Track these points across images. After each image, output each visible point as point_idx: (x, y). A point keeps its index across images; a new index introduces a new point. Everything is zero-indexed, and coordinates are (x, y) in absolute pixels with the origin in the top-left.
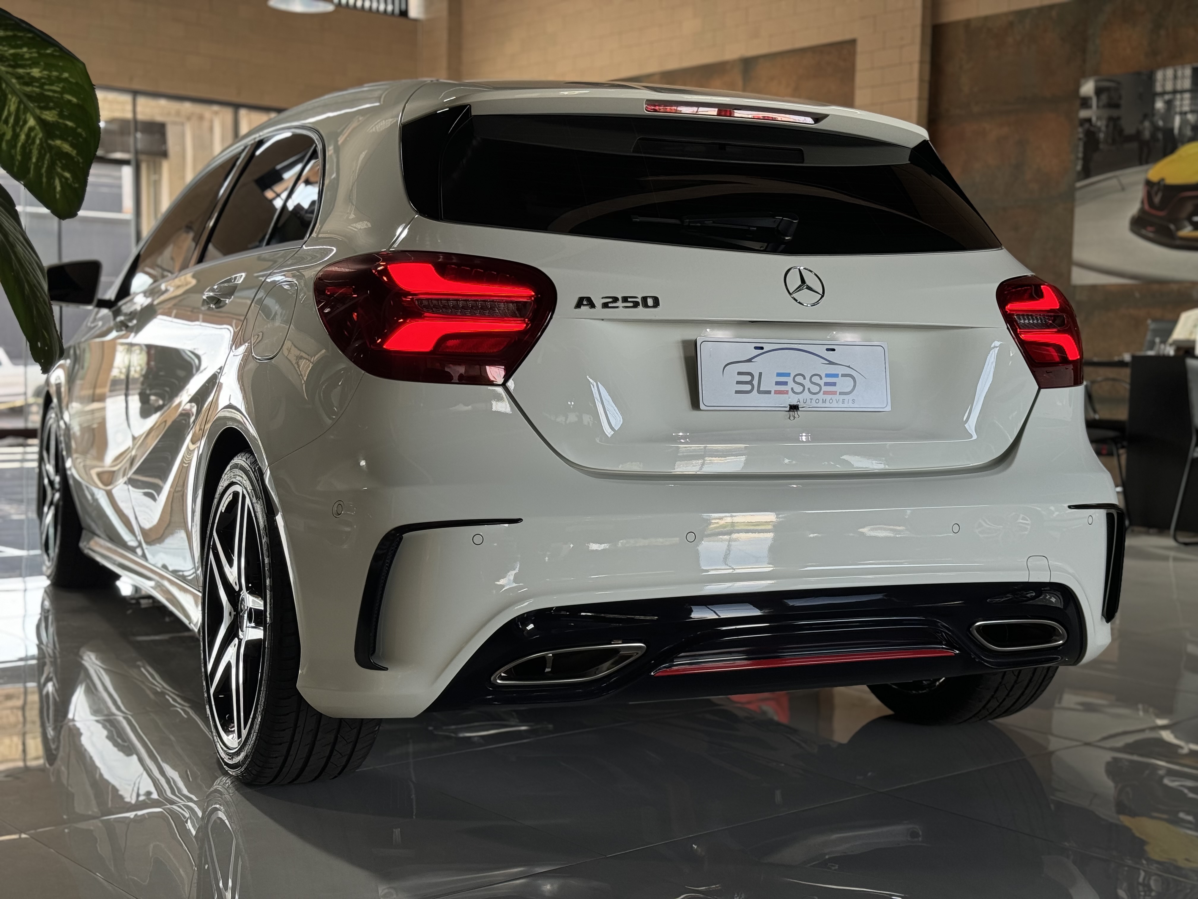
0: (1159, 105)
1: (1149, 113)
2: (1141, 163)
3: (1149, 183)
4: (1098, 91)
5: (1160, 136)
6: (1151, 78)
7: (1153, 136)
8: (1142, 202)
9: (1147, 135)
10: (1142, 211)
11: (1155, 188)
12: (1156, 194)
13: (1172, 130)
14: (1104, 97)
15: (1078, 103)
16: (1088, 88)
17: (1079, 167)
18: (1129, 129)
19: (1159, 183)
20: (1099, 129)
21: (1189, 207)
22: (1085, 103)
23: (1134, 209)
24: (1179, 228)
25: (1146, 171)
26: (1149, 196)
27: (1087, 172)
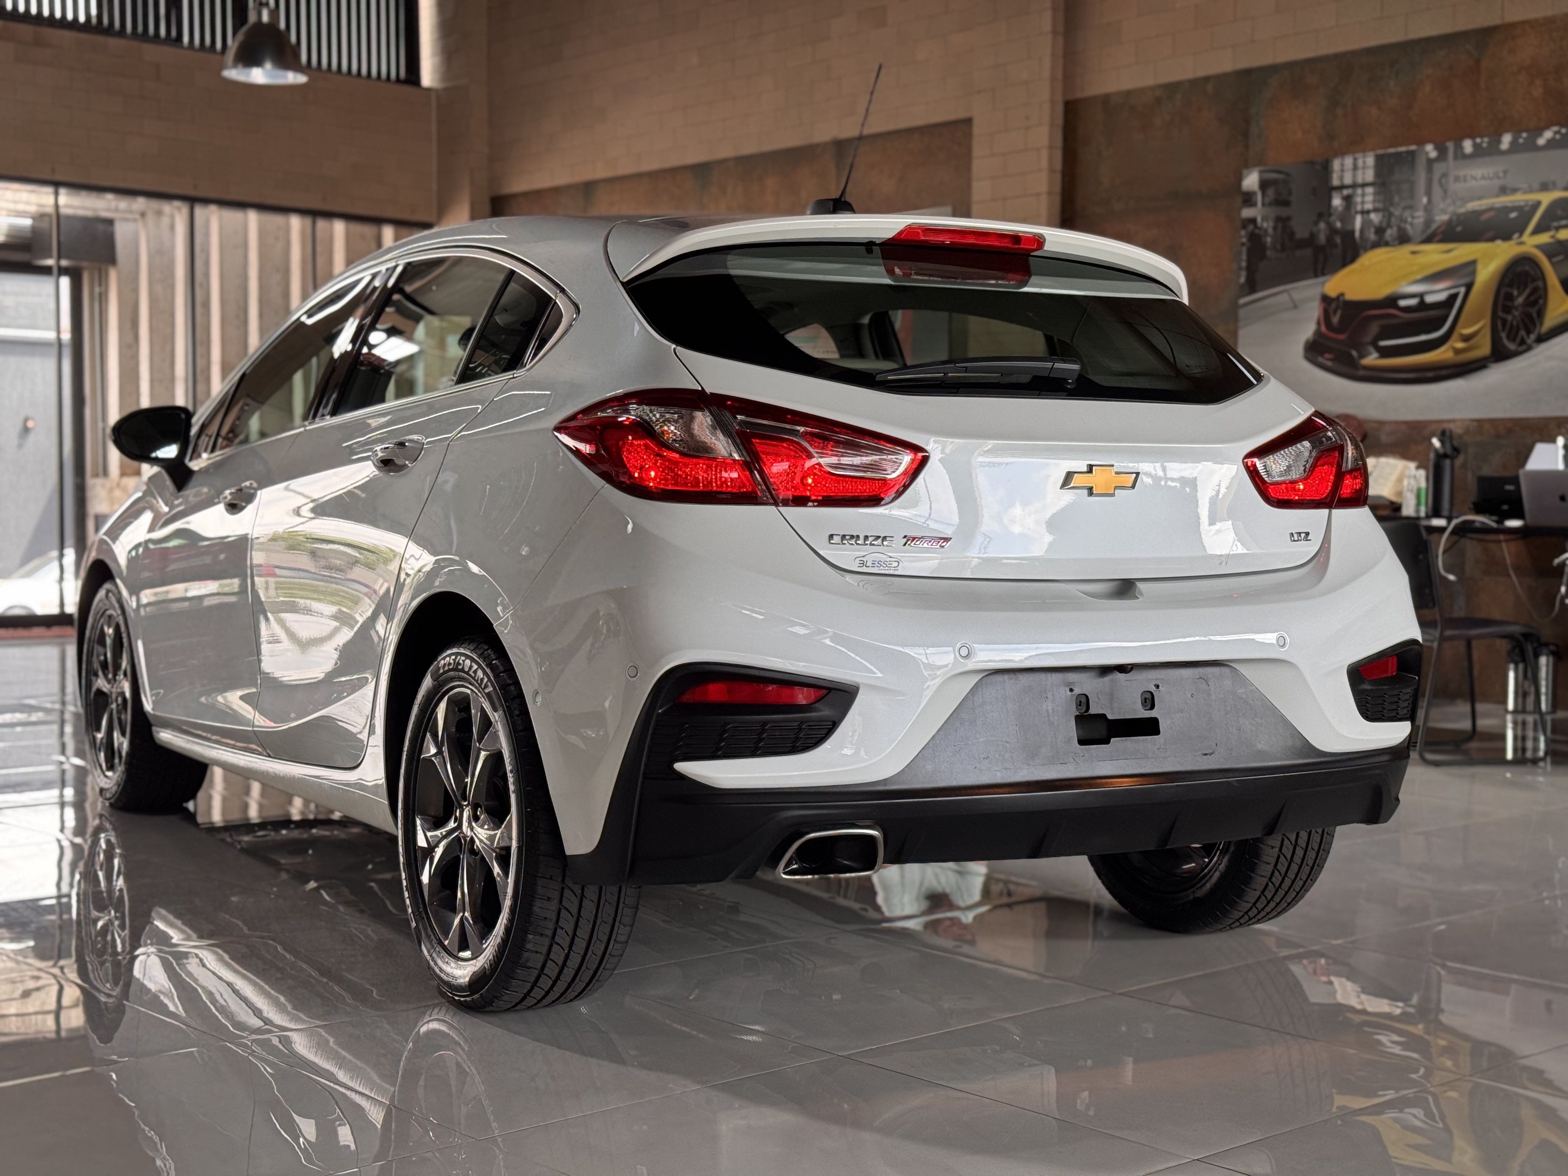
0: (1337, 202)
1: (1325, 212)
2: (1316, 276)
3: (1325, 299)
4: (1264, 185)
5: (1338, 240)
6: (1326, 168)
7: (1330, 239)
8: (1318, 323)
9: (1322, 239)
10: (1318, 333)
11: (1334, 306)
12: (1335, 312)
13: (1352, 232)
14: (1270, 192)
15: (1239, 199)
16: (1251, 181)
17: (1242, 280)
18: (1301, 233)
19: (1338, 298)
20: (1266, 231)
21: (1374, 329)
22: (1248, 199)
23: (1308, 331)
24: (1362, 356)
25: (1323, 283)
26: (1326, 316)
27: (1251, 286)
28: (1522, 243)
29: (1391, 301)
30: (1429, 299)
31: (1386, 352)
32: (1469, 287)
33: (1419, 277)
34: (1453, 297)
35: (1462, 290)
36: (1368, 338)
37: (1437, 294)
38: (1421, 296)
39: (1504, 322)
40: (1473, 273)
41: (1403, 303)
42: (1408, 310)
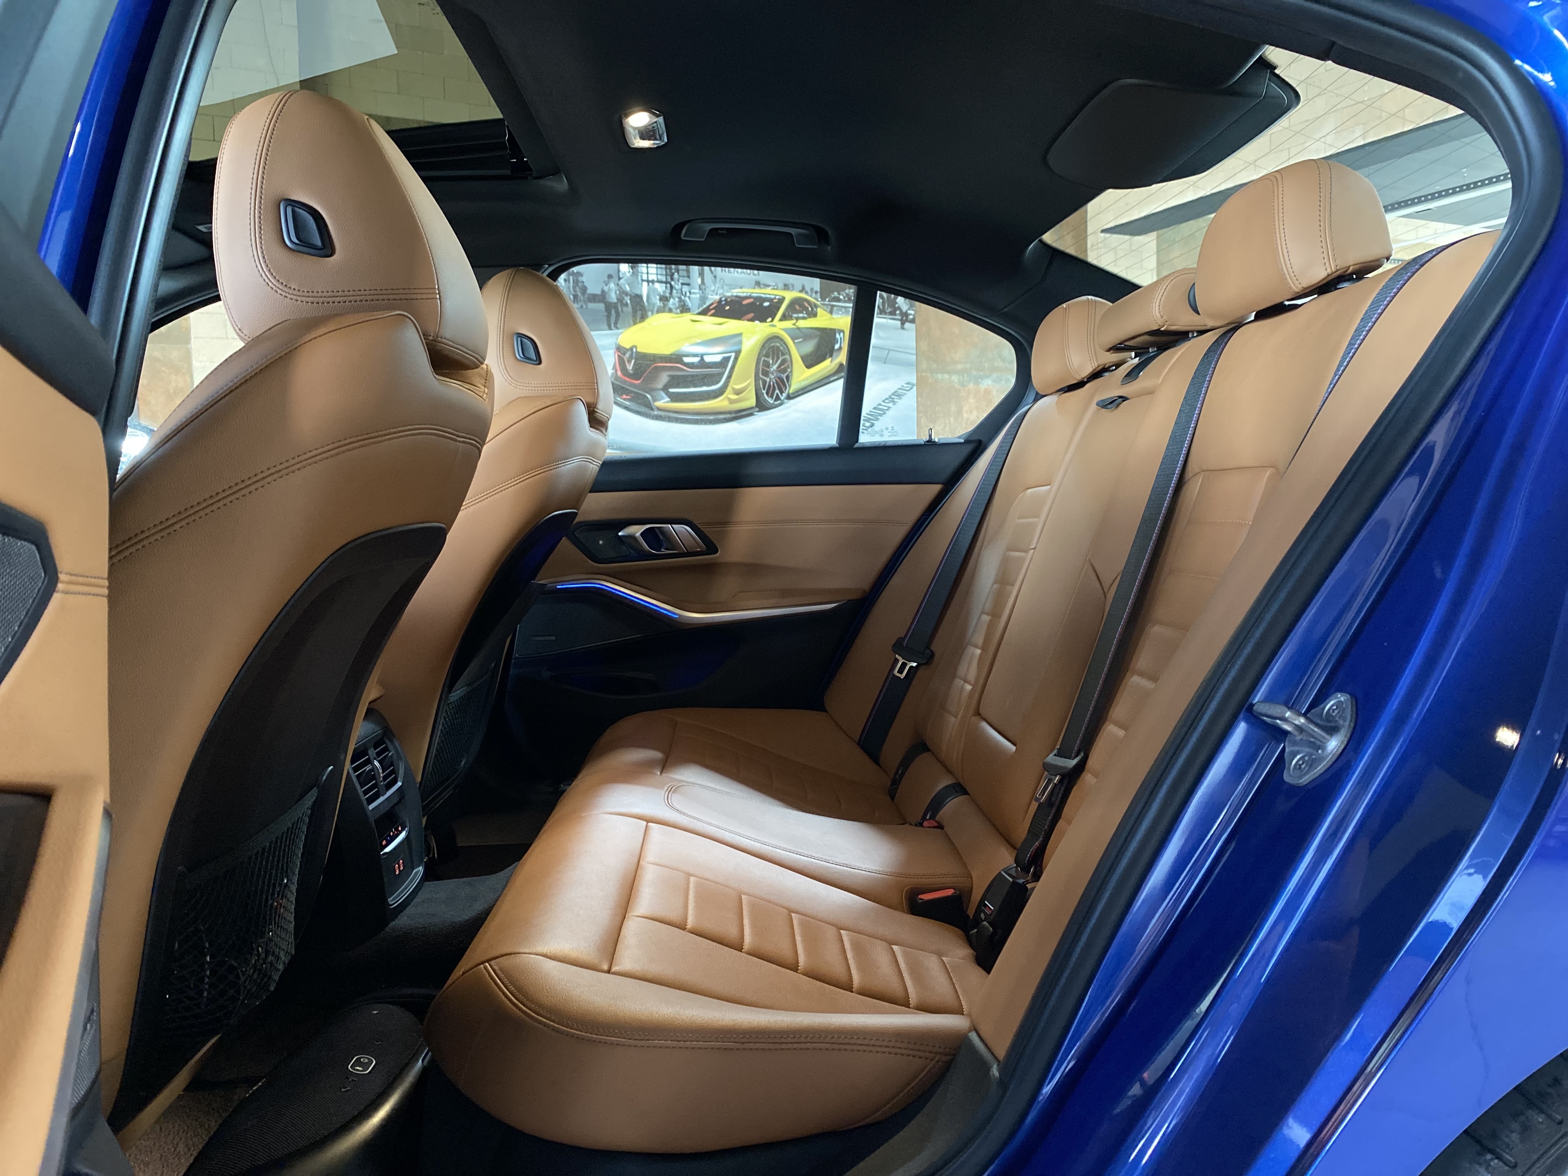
1: (613, 276)
2: (610, 328)
3: (619, 348)
5: (627, 300)
7: (620, 300)
8: (614, 368)
9: (613, 297)
10: (615, 377)
11: (627, 355)
12: (629, 362)
13: (640, 297)
19: (631, 349)
21: (664, 378)
26: (621, 363)
28: (774, 326)
29: (677, 358)
30: (707, 359)
31: (675, 398)
32: (738, 353)
33: (699, 341)
34: (727, 359)
35: (733, 355)
36: (660, 385)
37: (714, 355)
38: (702, 356)
39: (764, 382)
40: (740, 342)
41: (686, 360)
42: (691, 365)
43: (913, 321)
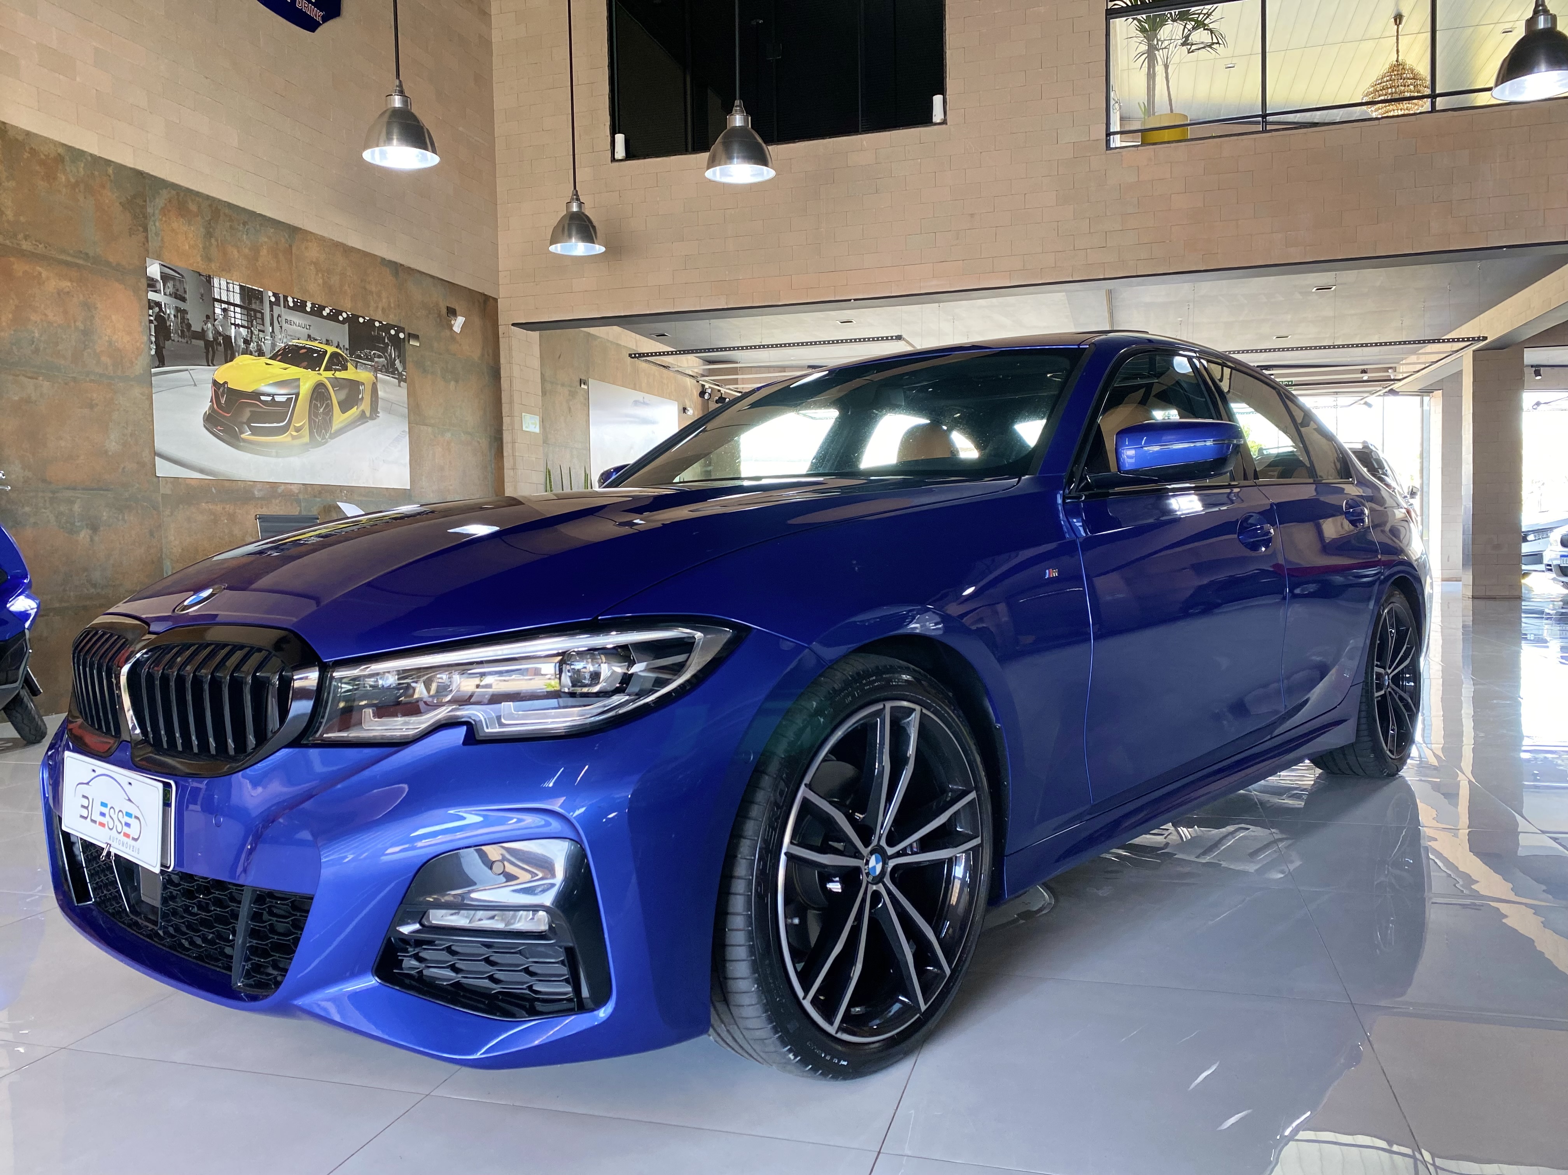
1: (210, 317)
2: (208, 364)
3: (215, 383)
4: (165, 277)
5: (221, 339)
6: (209, 282)
7: (215, 339)
8: (211, 401)
9: (210, 336)
10: (212, 408)
11: (221, 389)
12: (223, 396)
13: (230, 338)
14: (170, 284)
15: (144, 282)
16: (154, 270)
17: (153, 352)
18: (196, 327)
19: (224, 384)
21: (247, 413)
22: (151, 284)
23: (205, 406)
24: (240, 431)
26: (217, 396)
27: (161, 359)
28: (320, 374)
29: (256, 396)
30: (277, 399)
31: (255, 431)
32: (297, 395)
33: (271, 382)
34: (290, 399)
35: (294, 397)
36: (245, 419)
37: (281, 396)
38: (273, 395)
39: (315, 421)
40: (299, 386)
41: (263, 398)
42: (265, 403)
43: (405, 381)
